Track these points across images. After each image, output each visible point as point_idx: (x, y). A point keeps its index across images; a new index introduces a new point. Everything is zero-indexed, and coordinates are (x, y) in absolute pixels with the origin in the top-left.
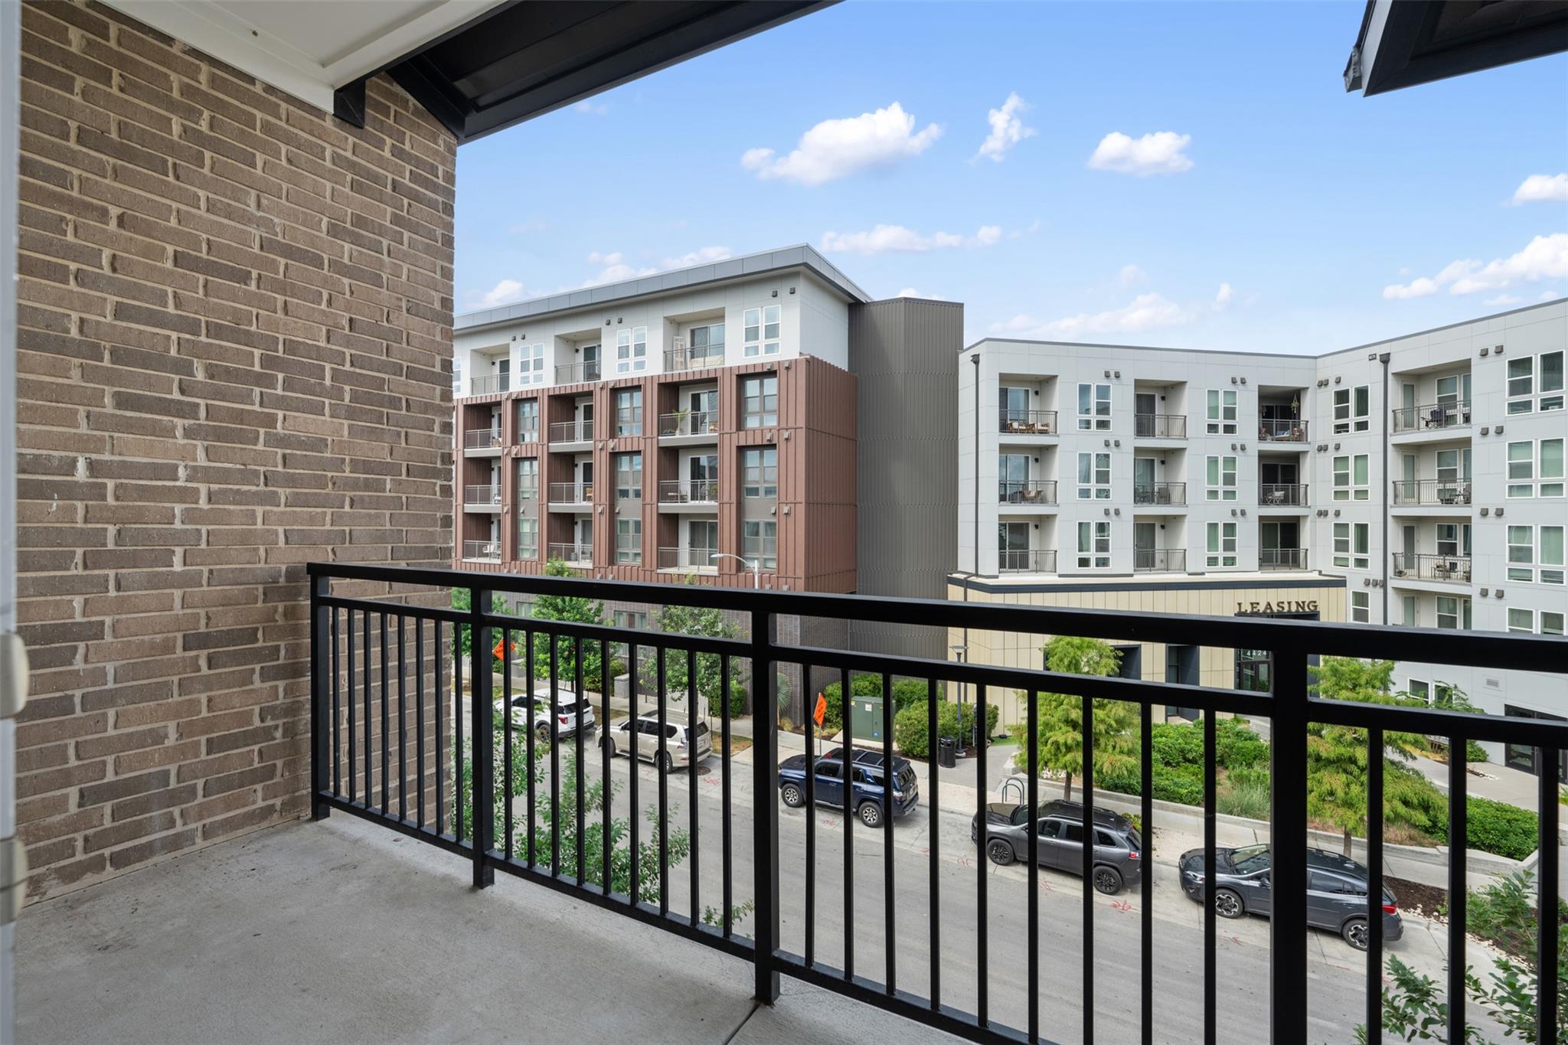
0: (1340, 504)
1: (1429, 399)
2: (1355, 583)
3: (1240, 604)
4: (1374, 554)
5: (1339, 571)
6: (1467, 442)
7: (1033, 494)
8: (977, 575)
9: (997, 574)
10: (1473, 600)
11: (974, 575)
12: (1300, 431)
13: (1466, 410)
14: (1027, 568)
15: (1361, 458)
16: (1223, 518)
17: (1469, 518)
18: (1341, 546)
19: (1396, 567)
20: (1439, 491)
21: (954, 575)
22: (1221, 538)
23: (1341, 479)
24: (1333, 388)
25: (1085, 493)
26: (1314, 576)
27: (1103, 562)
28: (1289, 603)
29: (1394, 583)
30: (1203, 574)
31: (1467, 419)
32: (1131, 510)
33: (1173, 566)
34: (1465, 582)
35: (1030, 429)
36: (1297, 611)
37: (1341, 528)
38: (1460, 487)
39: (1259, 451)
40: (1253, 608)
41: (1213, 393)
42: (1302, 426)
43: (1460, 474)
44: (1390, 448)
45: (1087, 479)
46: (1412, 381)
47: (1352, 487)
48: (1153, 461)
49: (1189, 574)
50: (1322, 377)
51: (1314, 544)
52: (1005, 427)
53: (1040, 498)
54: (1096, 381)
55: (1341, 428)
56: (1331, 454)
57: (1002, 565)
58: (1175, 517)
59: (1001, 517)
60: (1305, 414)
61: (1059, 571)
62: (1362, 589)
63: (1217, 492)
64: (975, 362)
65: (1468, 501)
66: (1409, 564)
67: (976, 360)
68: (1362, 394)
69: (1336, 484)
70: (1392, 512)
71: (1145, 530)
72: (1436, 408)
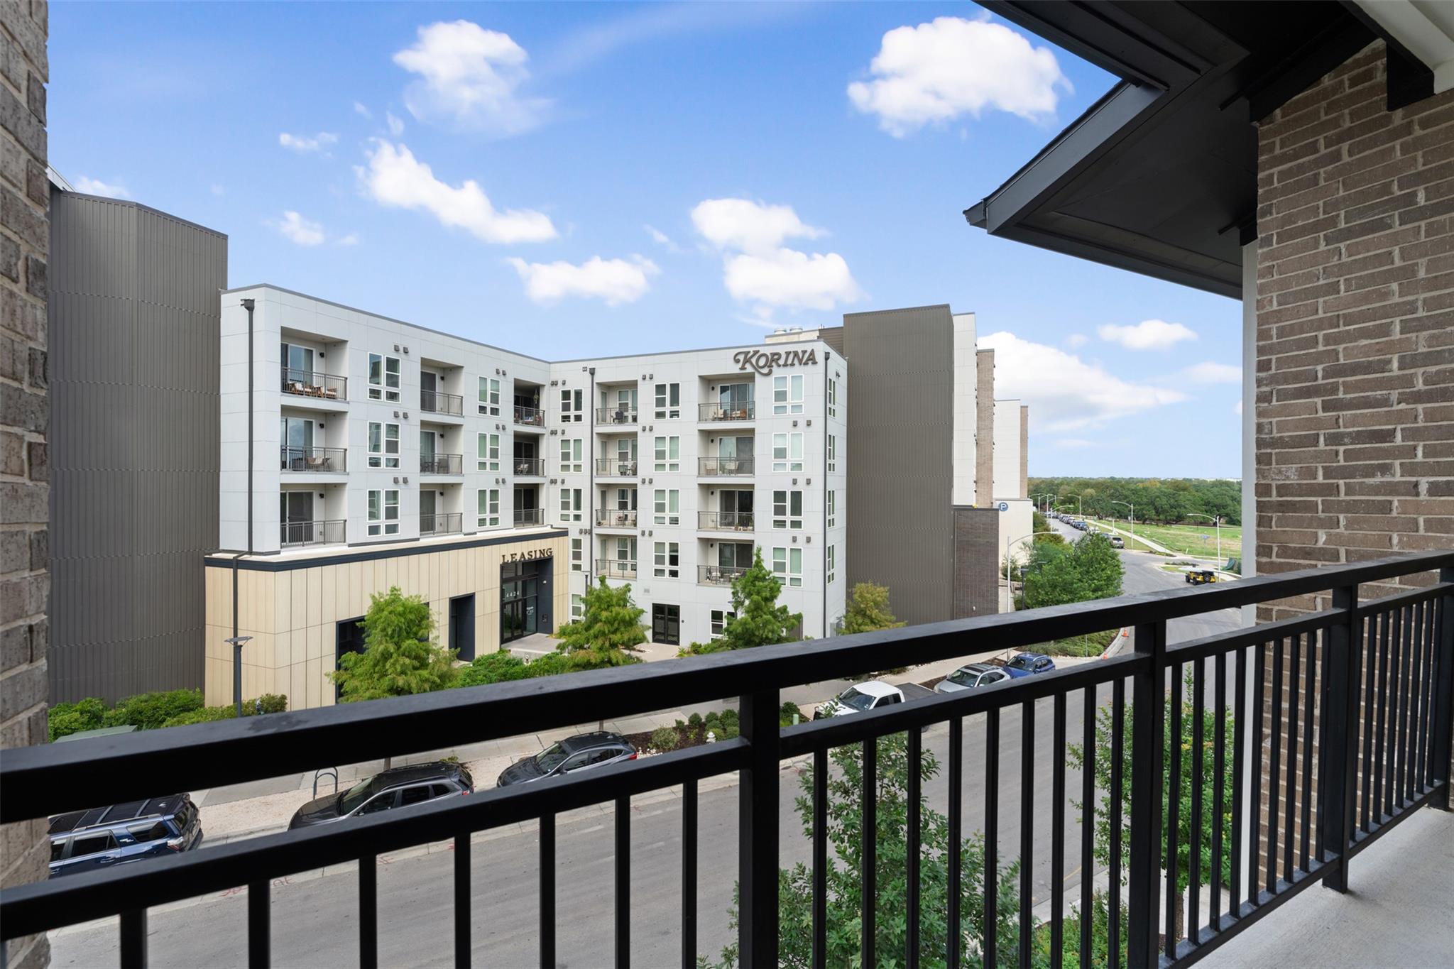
0: (564, 475)
1: (614, 404)
2: (574, 534)
3: (504, 556)
4: (585, 511)
5: (564, 525)
6: (634, 435)
7: (319, 461)
8: (251, 552)
9: (279, 549)
10: (638, 538)
11: (246, 553)
12: (540, 418)
13: (634, 413)
14: (312, 540)
15: (578, 441)
16: (489, 486)
17: (636, 485)
18: (565, 506)
19: (597, 519)
20: (619, 466)
21: (214, 555)
22: (488, 502)
23: (566, 456)
24: (561, 388)
25: (375, 463)
26: (548, 530)
27: (392, 529)
28: (535, 551)
29: (596, 531)
30: (475, 533)
31: (635, 419)
32: (419, 479)
33: (452, 527)
34: (632, 527)
35: (316, 393)
36: (540, 557)
37: (565, 492)
38: (629, 464)
39: (515, 432)
40: (512, 558)
41: (483, 380)
42: (541, 414)
43: (630, 456)
44: (595, 435)
45: (376, 448)
46: (607, 389)
47: (572, 462)
48: (433, 434)
49: (465, 535)
50: (554, 379)
51: (548, 505)
52: (287, 388)
53: (327, 466)
54: (385, 354)
55: (566, 418)
56: (559, 437)
57: (283, 539)
58: (453, 485)
59: (282, 485)
60: (543, 406)
61: (349, 541)
62: (578, 537)
63: (485, 463)
64: (247, 308)
65: (635, 473)
66: (604, 518)
67: (249, 305)
68: (578, 394)
69: (562, 460)
70: (595, 481)
71: (428, 496)
72: (618, 410)
